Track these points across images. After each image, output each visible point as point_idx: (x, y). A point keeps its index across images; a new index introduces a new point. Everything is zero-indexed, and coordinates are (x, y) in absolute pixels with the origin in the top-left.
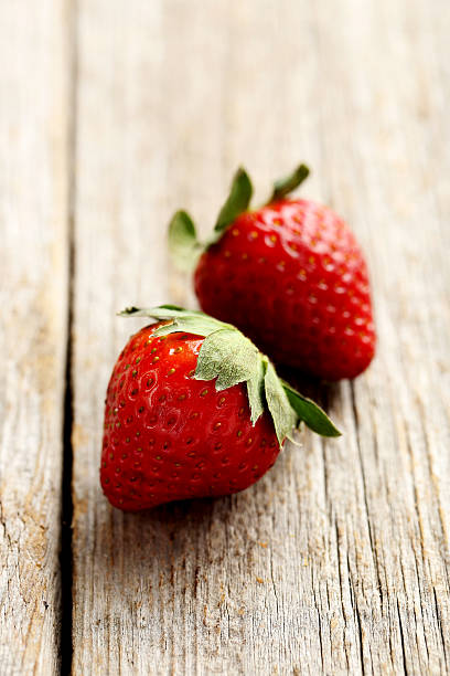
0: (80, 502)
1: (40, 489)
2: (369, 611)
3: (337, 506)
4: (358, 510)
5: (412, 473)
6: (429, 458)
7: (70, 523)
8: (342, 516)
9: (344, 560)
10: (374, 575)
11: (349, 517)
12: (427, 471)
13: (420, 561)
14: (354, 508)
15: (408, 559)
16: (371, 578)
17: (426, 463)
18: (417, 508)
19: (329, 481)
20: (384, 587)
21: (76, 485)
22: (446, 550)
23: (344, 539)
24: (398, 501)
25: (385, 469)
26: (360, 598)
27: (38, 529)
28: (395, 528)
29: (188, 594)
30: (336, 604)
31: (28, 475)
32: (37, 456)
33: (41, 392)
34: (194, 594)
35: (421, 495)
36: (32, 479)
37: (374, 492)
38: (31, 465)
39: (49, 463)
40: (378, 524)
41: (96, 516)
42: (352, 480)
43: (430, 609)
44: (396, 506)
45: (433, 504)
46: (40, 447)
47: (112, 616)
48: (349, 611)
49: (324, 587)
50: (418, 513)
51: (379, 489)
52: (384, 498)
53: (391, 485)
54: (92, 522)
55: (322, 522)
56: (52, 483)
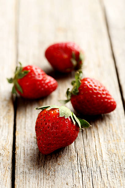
0: (18, 147)
1: (8, 144)
2: (84, 171)
3: (77, 149)
4: (82, 150)
5: (95, 142)
6: (99, 139)
7: (15, 152)
8: (78, 151)
9: (79, 160)
10: (86, 163)
11: (80, 151)
12: (99, 141)
13: (96, 160)
14: (81, 149)
15: (94, 160)
16: (85, 164)
17: (98, 140)
18: (96, 149)
19: (76, 144)
20: (88, 166)
21: (16, 144)
22: (102, 158)
23: (79, 156)
24: (92, 148)
25: (89, 141)
26: (82, 168)
27: (7, 152)
28: (91, 153)
29: (42, 167)
30: (77, 169)
31: (5, 141)
32: (7, 137)
33: (9, 123)
34: (44, 167)
35: (97, 146)
36: (6, 142)
37: (86, 146)
38: (6, 139)
39: (10, 138)
40: (87, 153)
41: (21, 150)
42: (81, 143)
43: (98, 170)
44: (91, 149)
45: (100, 148)
46: (8, 135)
47: (24, 171)
48: (80, 171)
49: (74, 166)
50: (96, 150)
51: (87, 145)
52: (88, 147)
53: (90, 144)
54: (20, 152)
55: (74, 152)
56: (11, 143)
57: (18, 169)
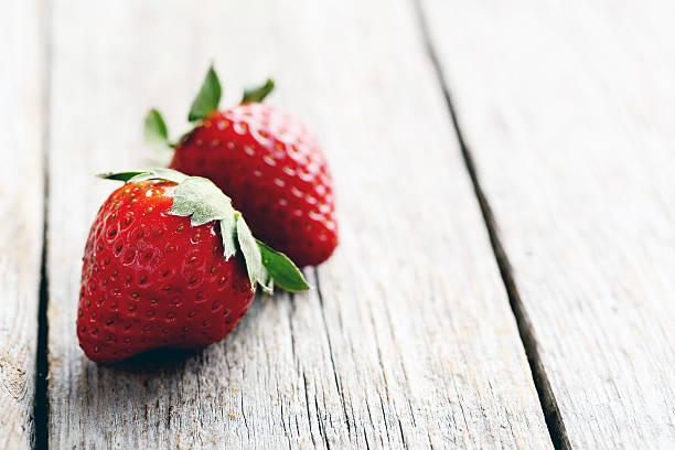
0: (55, 360)
1: (17, 343)
2: (337, 438)
3: (304, 362)
4: (325, 365)
5: (376, 337)
6: (391, 327)
7: (46, 375)
8: (309, 368)
9: (312, 401)
10: (341, 410)
11: (316, 369)
12: (390, 336)
13: (385, 400)
14: (321, 364)
15: (374, 401)
16: (338, 413)
17: (389, 330)
18: (380, 363)
19: (296, 345)
20: (351, 421)
21: (51, 347)
22: (409, 392)
23: (311, 386)
24: (362, 357)
25: (349, 334)
26: (328, 429)
27: (15, 371)
28: (361, 378)
29: (162, 426)
30: (305, 434)
31: (5, 333)
32: (15, 319)
33: (18, 271)
34: (168, 426)
35: (384, 353)
36: (9, 336)
37: (340, 351)
38: (9, 326)
39: (26, 325)
40: (344, 375)
41: (70, 369)
42: (318, 343)
43: (396, 434)
44: (359, 360)
45: (397, 360)
46: (17, 313)
47: (88, 442)
48: (318, 438)
49: (293, 420)
50: (382, 367)
51: (344, 348)
52: (349, 356)
53: (355, 346)
54: (67, 374)
55: (290, 374)
56: (29, 341)
57: (62, 436)
